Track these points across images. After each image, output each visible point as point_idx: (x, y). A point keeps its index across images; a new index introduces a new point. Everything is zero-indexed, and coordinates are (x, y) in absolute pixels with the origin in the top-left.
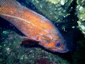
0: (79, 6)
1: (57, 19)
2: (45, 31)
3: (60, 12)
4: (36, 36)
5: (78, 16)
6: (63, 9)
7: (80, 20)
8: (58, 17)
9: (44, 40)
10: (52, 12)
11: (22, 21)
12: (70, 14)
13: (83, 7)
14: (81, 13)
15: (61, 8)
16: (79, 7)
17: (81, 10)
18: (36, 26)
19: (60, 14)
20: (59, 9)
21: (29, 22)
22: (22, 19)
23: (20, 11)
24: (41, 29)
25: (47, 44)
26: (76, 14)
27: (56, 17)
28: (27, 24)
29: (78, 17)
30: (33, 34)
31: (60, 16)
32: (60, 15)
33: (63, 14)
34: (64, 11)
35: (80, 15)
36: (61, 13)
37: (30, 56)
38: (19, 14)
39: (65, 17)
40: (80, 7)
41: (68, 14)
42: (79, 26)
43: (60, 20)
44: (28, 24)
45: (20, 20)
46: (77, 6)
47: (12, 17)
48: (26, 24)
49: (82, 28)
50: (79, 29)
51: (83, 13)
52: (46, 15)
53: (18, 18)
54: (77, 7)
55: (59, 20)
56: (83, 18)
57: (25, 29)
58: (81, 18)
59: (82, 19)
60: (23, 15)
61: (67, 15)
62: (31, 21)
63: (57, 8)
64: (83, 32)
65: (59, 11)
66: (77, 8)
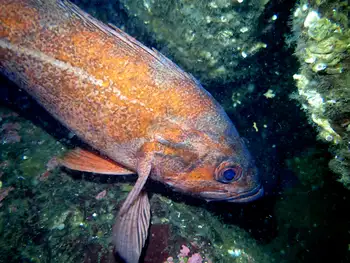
0: (305, 7)
1: (213, 62)
2: (174, 121)
3: (227, 33)
4: (133, 141)
5: (297, 49)
6: (238, 23)
7: (303, 68)
8: (216, 53)
9: (171, 158)
10: (195, 31)
11: (64, 72)
12: (265, 46)
13: (319, 12)
14: (312, 39)
15: (230, 16)
16: (304, 12)
17: (311, 26)
18: (135, 102)
19: (228, 43)
20: (223, 20)
21: (99, 83)
22: (61, 65)
23: (51, 28)
24: (157, 114)
25: (183, 174)
26: (289, 42)
27: (209, 55)
28: (88, 90)
29: (297, 53)
30: (117, 134)
31: (225, 51)
32: (225, 45)
33: (240, 41)
34: (244, 30)
35: (308, 46)
36: (231, 37)
37: (95, 215)
38: (47, 38)
39: (244, 55)
40: (306, 12)
41: (258, 46)
42: (301, 92)
43: (227, 68)
44: (96, 88)
45: (55, 69)
46: (294, 10)
47: (11, 51)
48: (83, 89)
49: (310, 101)
50: (301, 106)
51: (319, 38)
52: (169, 46)
53: (43, 57)
54: (296, 14)
55: (222, 69)
56: (317, 60)
57: (81, 109)
58: (310, 60)
59: (314, 65)
60: (69, 48)
61: (253, 49)
62: (105, 78)
63: (214, 14)
64: (313, 116)
65: (223, 28)
66: (296, 18)
